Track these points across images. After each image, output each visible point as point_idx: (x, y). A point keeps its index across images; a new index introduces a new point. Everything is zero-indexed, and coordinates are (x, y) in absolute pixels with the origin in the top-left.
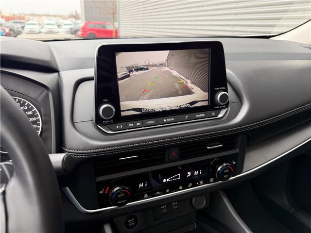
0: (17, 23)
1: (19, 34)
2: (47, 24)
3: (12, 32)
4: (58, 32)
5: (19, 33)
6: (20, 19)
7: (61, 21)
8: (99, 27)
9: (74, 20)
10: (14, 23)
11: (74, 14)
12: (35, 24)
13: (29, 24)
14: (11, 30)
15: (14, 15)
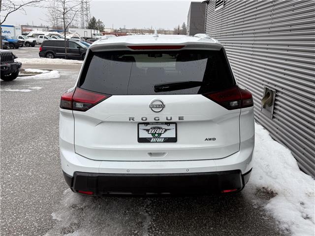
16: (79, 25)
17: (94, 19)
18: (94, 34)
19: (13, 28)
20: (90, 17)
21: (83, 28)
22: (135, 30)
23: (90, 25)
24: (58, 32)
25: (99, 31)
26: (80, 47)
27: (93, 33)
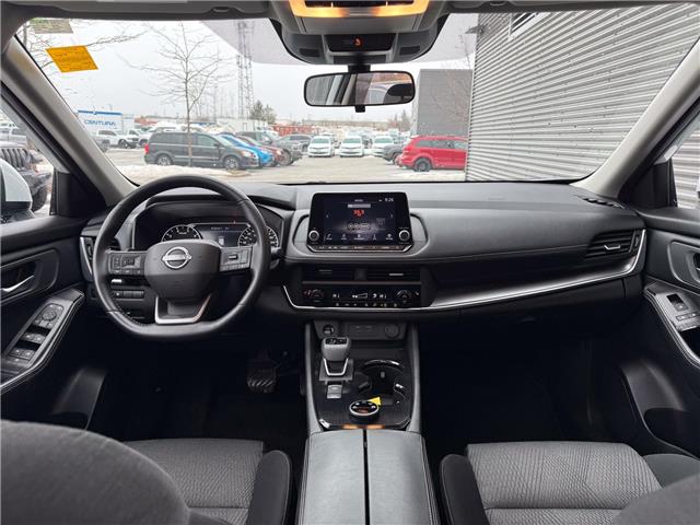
0: (298, 138)
1: (297, 159)
2: (347, 141)
3: (286, 155)
4: (363, 155)
5: (298, 157)
6: (303, 132)
7: (373, 134)
8: (437, 146)
9: (396, 131)
10: (292, 138)
11: (399, 119)
12: (326, 141)
13: (315, 141)
14: (286, 150)
15: (294, 123)
16: (236, 115)
17: (259, 104)
18: (259, 128)
19: (119, 116)
20: (253, 102)
21: (242, 118)
22: (326, 122)
23: (253, 114)
24: (201, 124)
25: (266, 123)
26: (218, 145)
27: (256, 125)
